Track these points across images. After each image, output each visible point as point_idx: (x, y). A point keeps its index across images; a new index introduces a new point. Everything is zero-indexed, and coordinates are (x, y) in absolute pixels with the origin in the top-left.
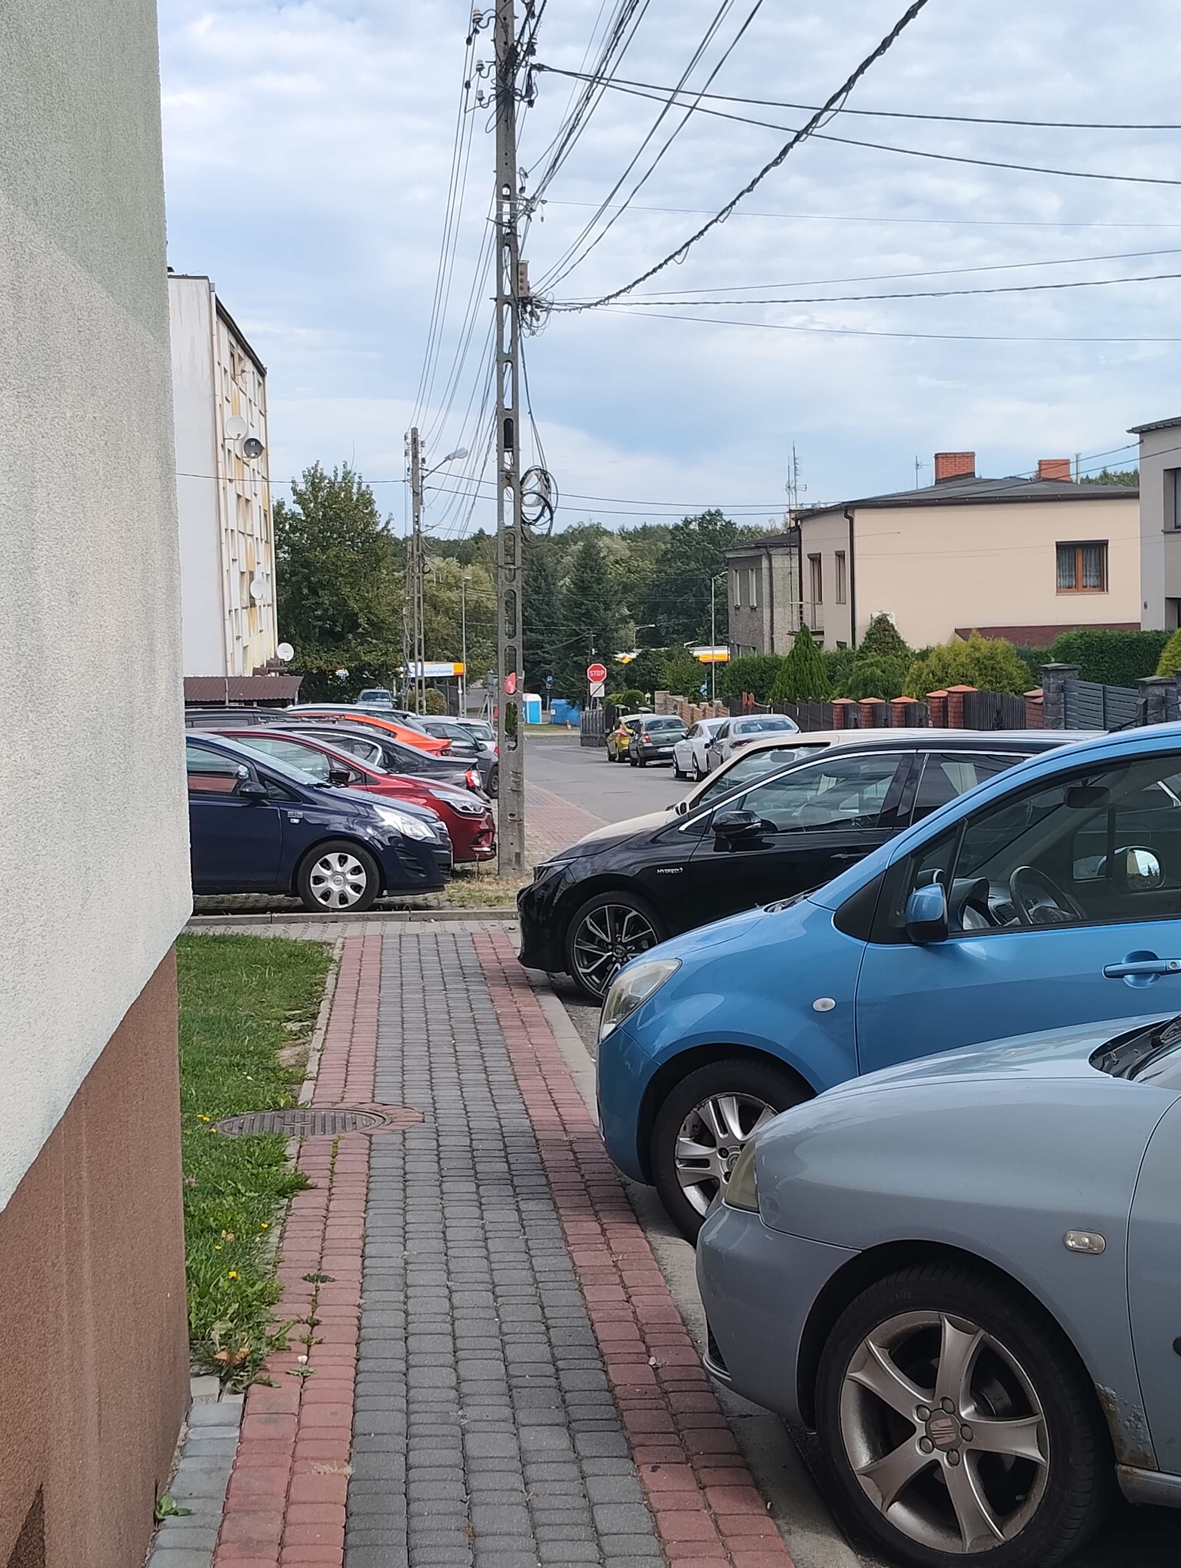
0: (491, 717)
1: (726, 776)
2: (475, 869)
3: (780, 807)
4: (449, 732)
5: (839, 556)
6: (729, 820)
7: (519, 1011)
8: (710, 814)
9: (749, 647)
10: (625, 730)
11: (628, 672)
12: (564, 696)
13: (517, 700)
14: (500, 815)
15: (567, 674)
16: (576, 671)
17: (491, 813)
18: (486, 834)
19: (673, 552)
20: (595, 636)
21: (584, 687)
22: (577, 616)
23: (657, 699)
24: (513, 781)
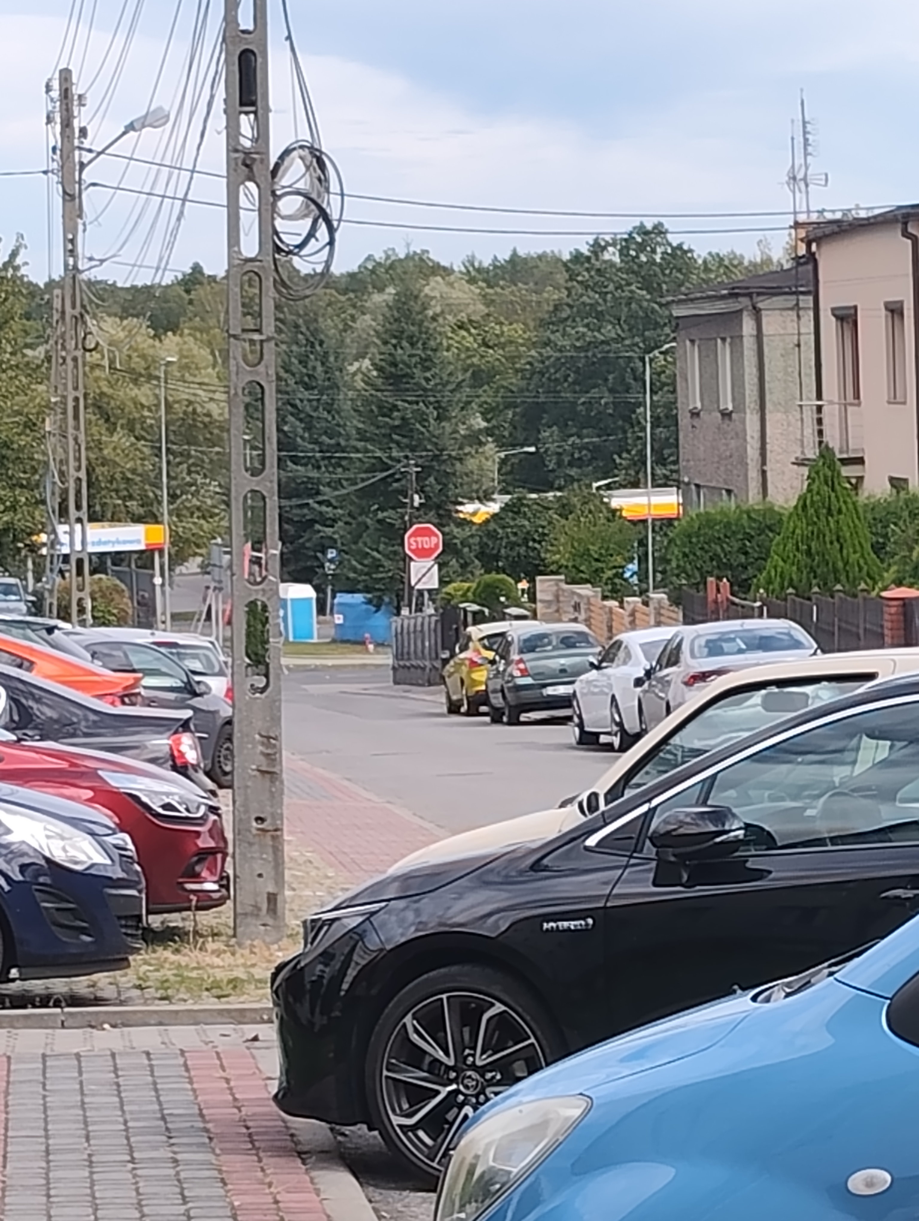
0: (219, 629)
1: (676, 740)
2: (189, 926)
3: (782, 799)
4: (136, 661)
5: (892, 311)
6: (682, 824)
7: (276, 1202)
8: (646, 814)
9: (721, 489)
10: (479, 653)
11: (485, 540)
12: (360, 586)
13: (268, 595)
14: (237, 819)
15: (365, 544)
16: (383, 539)
17: (219, 815)
18: (210, 858)
19: (570, 306)
20: (419, 469)
21: (399, 569)
22: (383, 431)
23: (541, 591)
24: (262, 753)
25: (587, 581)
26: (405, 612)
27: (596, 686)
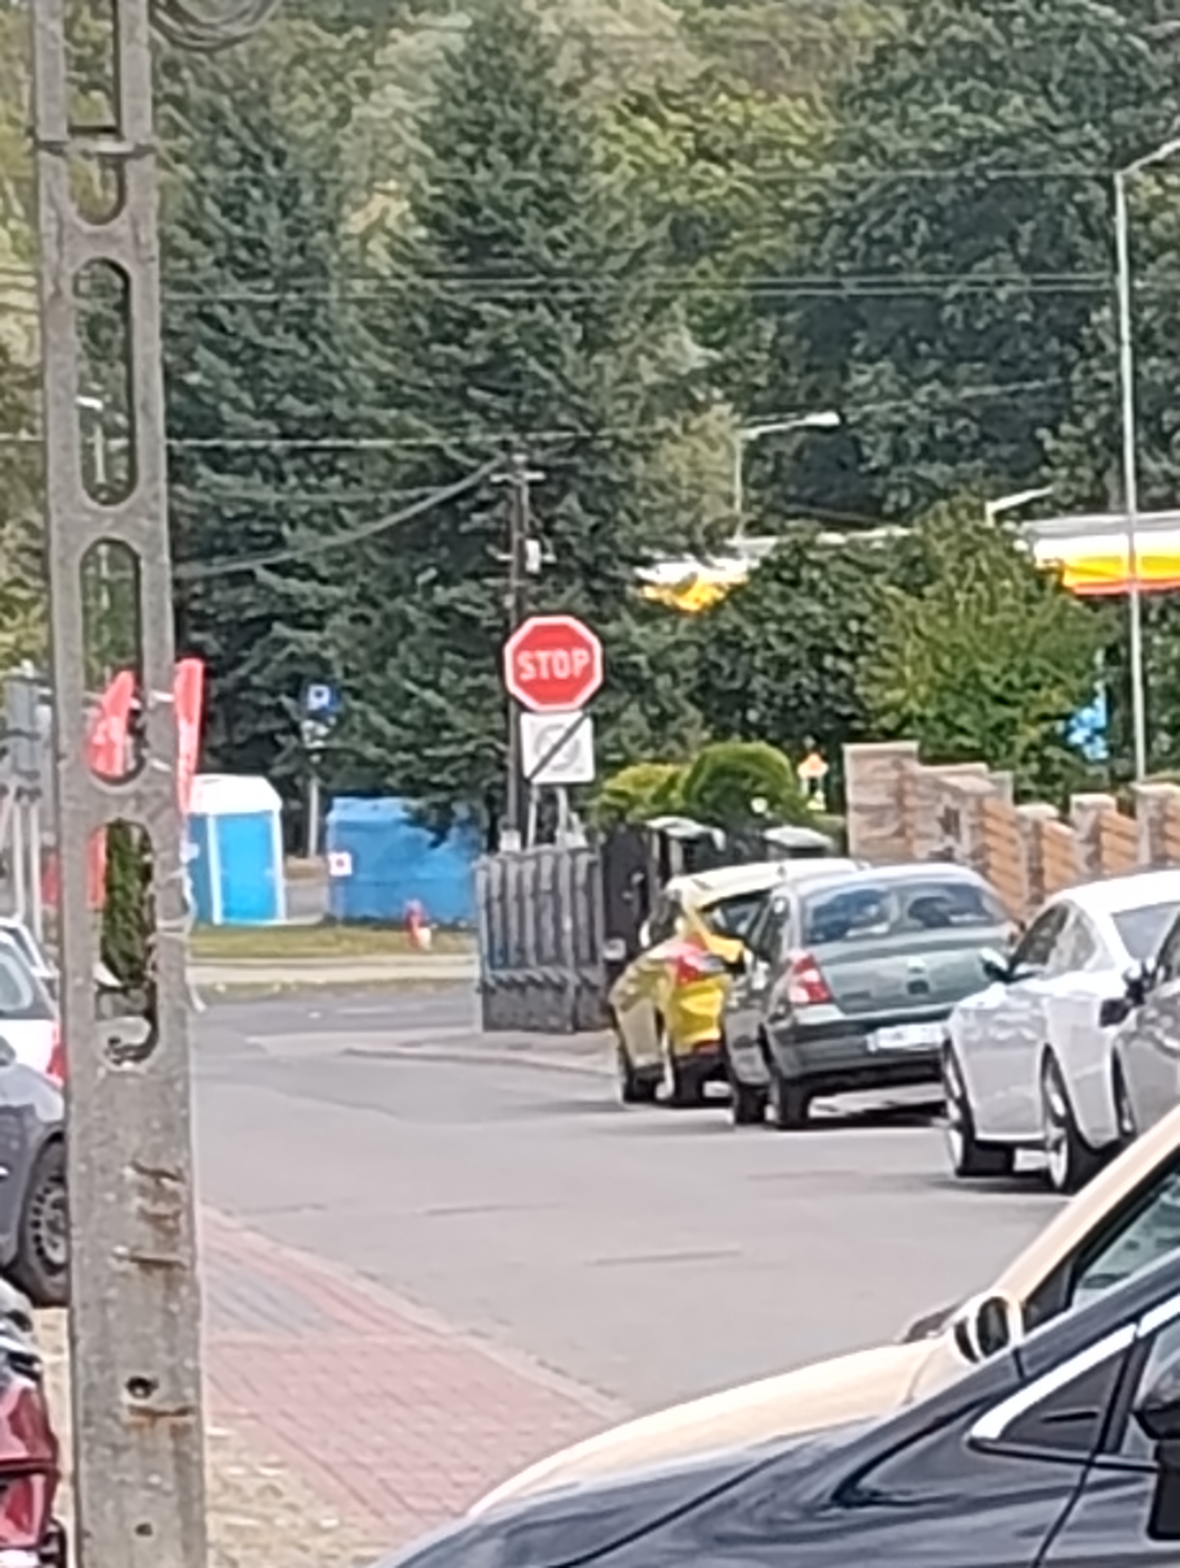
10: (703, 946)
11: (712, 653)
12: (392, 781)
13: (149, 809)
14: (82, 1385)
15: (405, 671)
16: (449, 657)
17: (36, 1377)
18: (15, 1486)
19: (918, 51)
20: (539, 476)
21: (492, 733)
22: (445, 379)
23: (859, 783)
24: (143, 1215)
25: (975, 755)
26: (509, 842)
27: (1003, 1025)
